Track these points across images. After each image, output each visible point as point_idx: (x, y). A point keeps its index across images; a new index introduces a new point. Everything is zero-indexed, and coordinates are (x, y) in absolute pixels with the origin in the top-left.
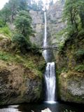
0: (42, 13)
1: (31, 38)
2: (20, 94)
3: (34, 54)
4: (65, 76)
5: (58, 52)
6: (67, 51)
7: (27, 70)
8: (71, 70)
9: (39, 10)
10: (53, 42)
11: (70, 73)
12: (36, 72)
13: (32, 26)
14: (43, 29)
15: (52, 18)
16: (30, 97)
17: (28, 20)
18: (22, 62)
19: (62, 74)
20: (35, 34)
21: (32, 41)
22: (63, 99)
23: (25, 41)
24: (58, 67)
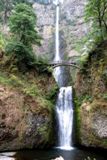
0: (53, 9)
1: (35, 47)
2: (17, 136)
3: (40, 73)
4: (88, 108)
6: (92, 69)
7: (28, 99)
8: (98, 99)
9: (48, 4)
10: (70, 55)
11: (95, 103)
12: (43, 102)
14: (54, 34)
15: (69, 17)
16: (33, 141)
17: (31, 18)
18: (19, 85)
19: (84, 105)
20: (42, 42)
21: (37, 52)
23: (25, 53)
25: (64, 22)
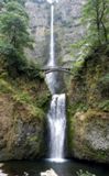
0: (48, 8)
1: (26, 50)
2: (5, 146)
3: (31, 80)
4: (82, 118)
5: (72, 77)
6: (87, 76)
7: (18, 107)
8: (92, 108)
9: (42, 3)
10: (65, 60)
11: (90, 112)
12: (34, 110)
13: (29, 30)
14: (48, 37)
15: (65, 18)
17: (23, 19)
18: (9, 91)
19: (78, 114)
20: (34, 45)
21: (29, 56)
22: (78, 155)
23: (15, 57)
24: (71, 103)
25: (59, 23)
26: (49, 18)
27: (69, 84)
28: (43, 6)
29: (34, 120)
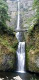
0: (17, 3)
1: (7, 22)
3: (10, 35)
4: (33, 53)
5: (28, 34)
6: (35, 33)
8: (38, 48)
10: (25, 26)
11: (37, 50)
12: (11, 49)
13: (8, 13)
14: (17, 16)
16: (6, 67)
17: (6, 8)
19: (31, 51)
20: (11, 20)
21: (8, 25)
24: (28, 46)
25: (22, 9)
26: (18, 7)
27: (27, 37)
28: (15, 2)
29: (10, 53)
